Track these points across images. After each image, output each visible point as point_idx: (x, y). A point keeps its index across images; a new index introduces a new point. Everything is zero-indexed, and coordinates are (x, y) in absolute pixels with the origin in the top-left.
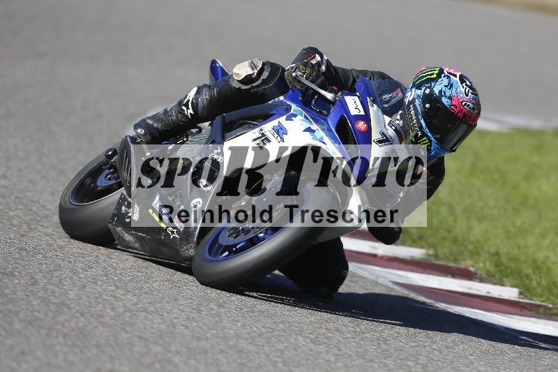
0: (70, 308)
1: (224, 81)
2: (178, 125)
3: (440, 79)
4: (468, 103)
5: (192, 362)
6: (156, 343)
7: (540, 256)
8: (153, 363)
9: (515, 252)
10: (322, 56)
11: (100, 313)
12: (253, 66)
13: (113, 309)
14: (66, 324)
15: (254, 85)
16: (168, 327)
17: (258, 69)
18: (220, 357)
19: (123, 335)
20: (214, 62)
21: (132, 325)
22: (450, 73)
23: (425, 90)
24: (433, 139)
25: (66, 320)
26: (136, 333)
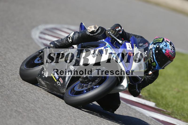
0: (5, 87)
1: (84, 31)
2: (66, 45)
3: (163, 43)
4: (171, 53)
5: (43, 112)
6: (32, 103)
7: (164, 93)
8: (30, 110)
9: (156, 91)
10: (121, 28)
11: (15, 91)
12: (95, 28)
13: (19, 90)
14: (3, 92)
15: (95, 34)
16: (37, 99)
17: (97, 29)
18: (53, 111)
19: (21, 99)
20: (82, 23)
21: (25, 96)
22: (166, 41)
23: (157, 46)
24: (157, 64)
25: (3, 91)
26: (26, 99)
